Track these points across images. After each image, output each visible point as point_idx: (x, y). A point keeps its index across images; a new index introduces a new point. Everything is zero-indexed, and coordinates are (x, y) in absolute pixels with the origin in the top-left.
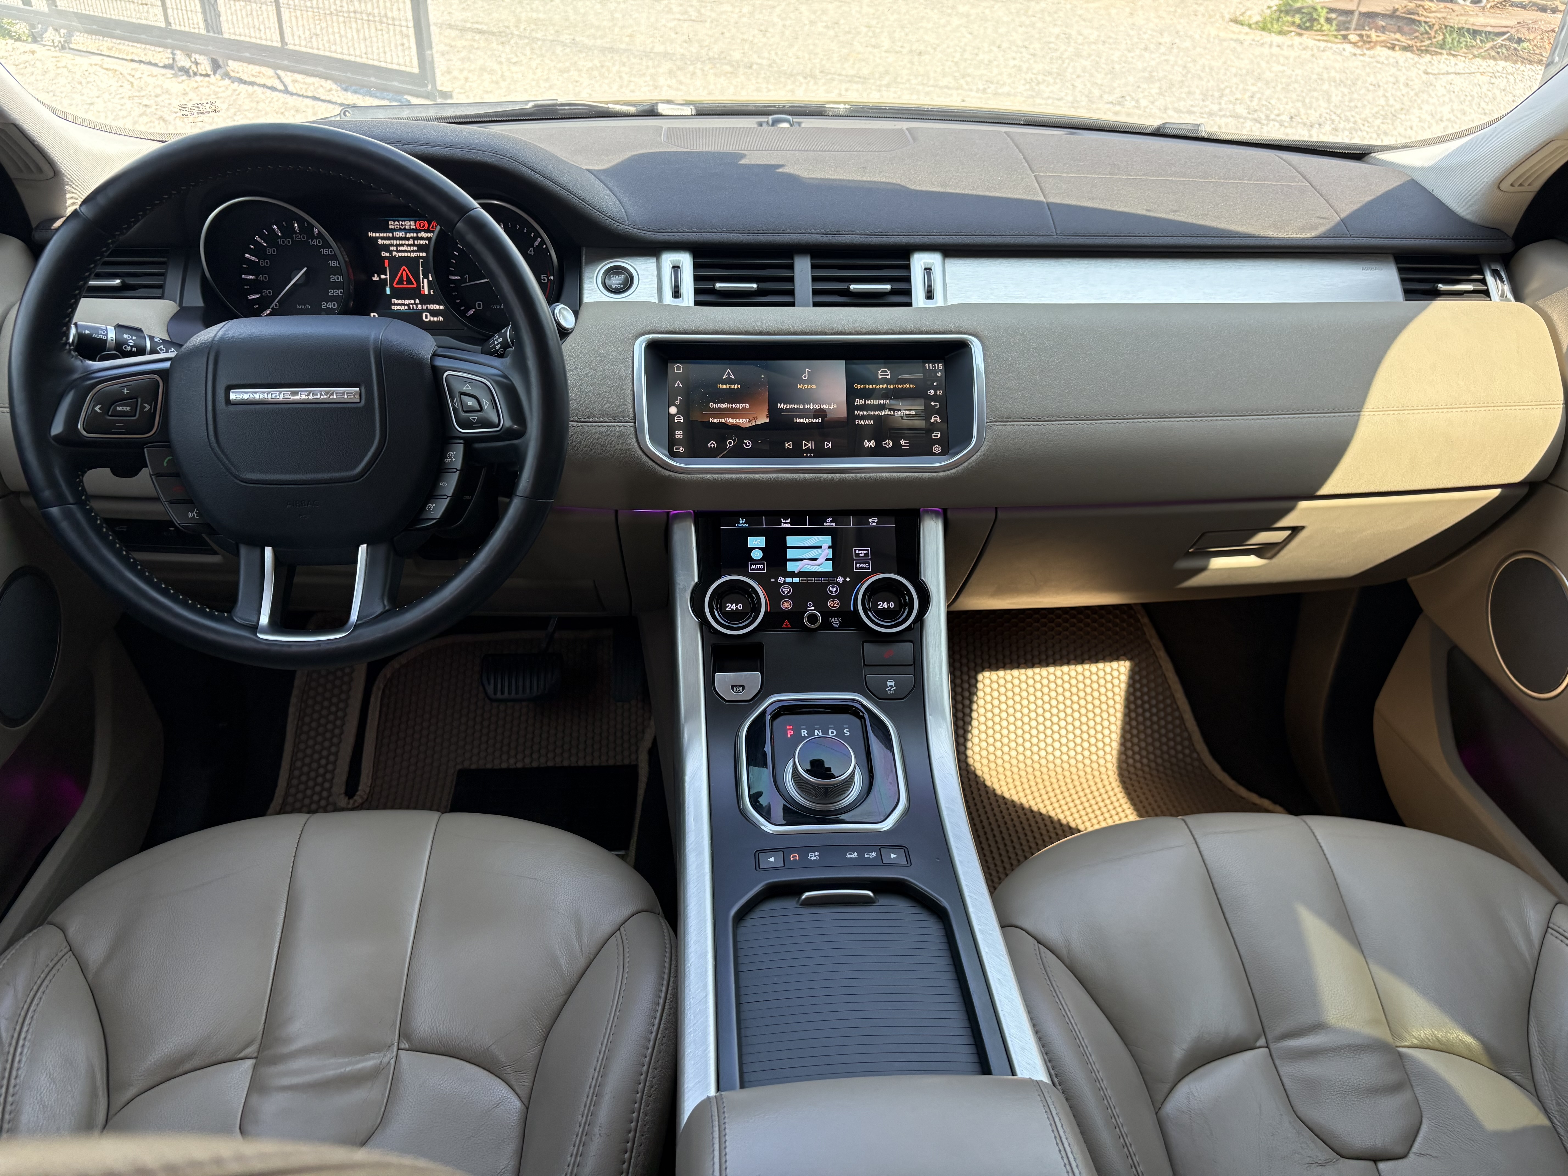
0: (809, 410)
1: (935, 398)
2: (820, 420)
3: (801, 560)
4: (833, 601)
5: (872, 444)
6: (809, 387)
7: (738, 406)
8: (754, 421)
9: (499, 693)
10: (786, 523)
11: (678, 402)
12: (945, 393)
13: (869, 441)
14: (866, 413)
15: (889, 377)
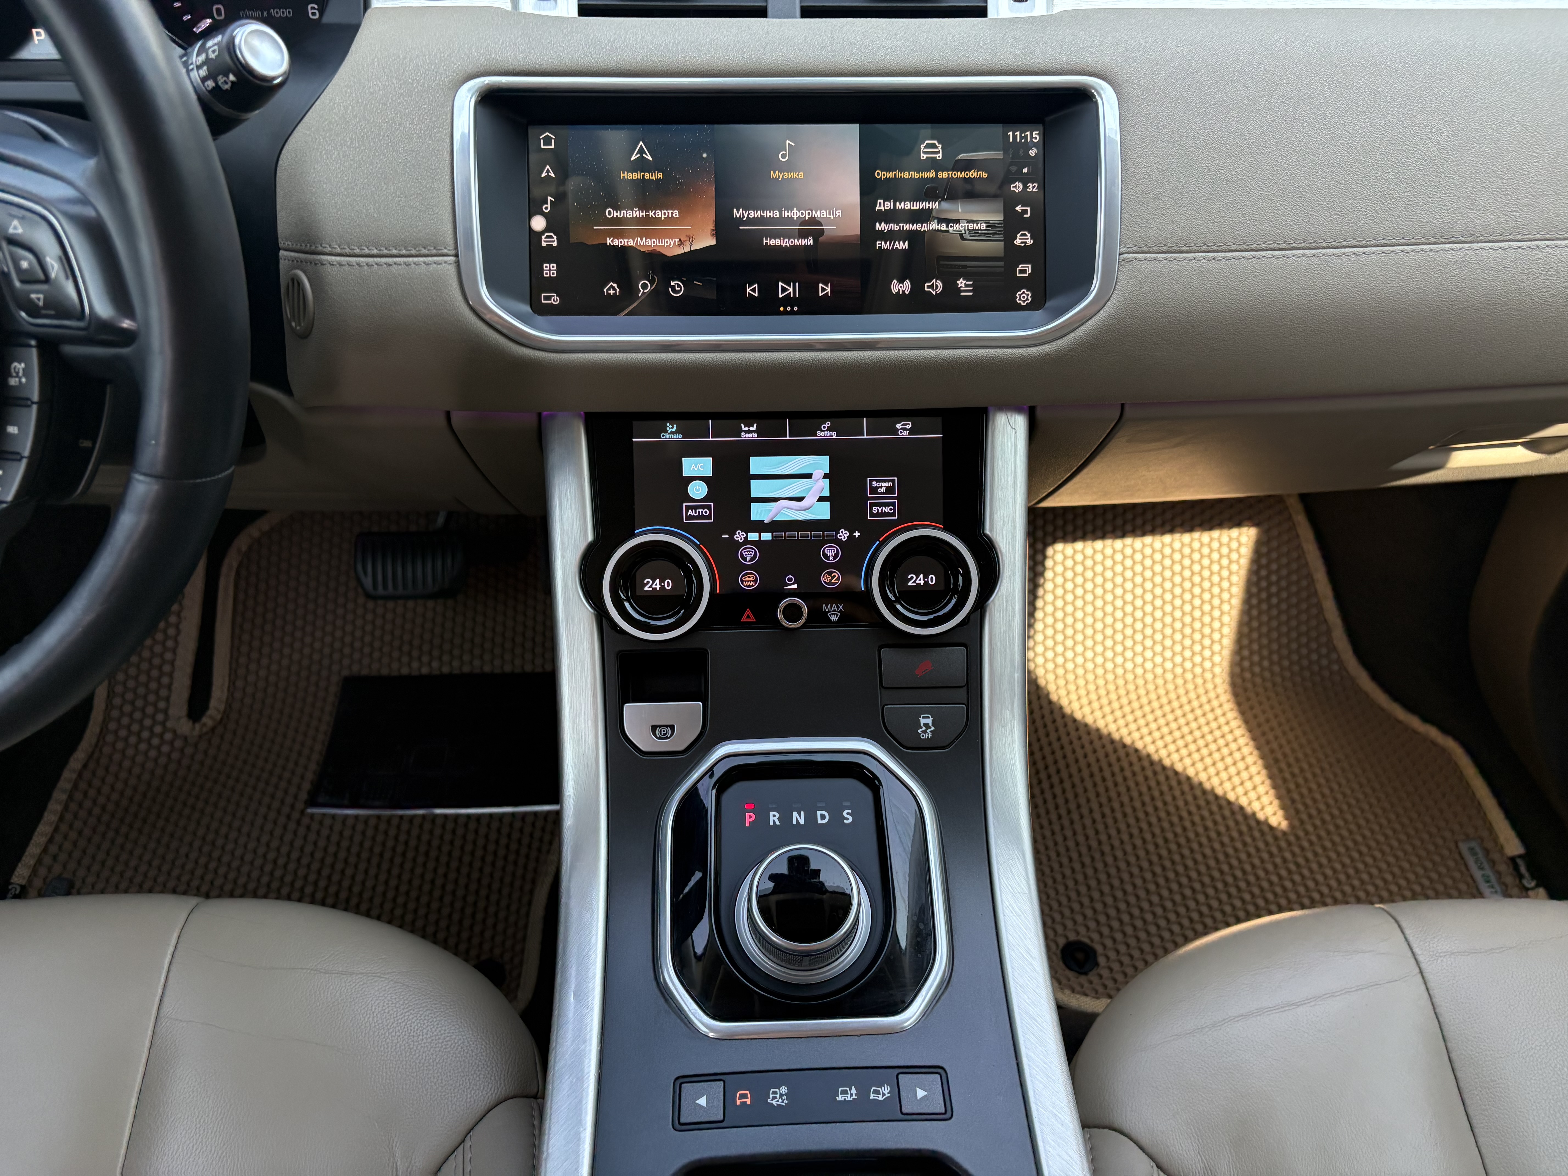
0: (790, 221)
1: (1023, 198)
2: (810, 241)
3: (775, 500)
4: (830, 573)
5: (906, 287)
6: (791, 175)
7: (660, 214)
8: (688, 243)
9: (380, 587)
10: (749, 432)
11: (547, 208)
12: (1043, 187)
13: (901, 281)
14: (896, 228)
15: (939, 157)
